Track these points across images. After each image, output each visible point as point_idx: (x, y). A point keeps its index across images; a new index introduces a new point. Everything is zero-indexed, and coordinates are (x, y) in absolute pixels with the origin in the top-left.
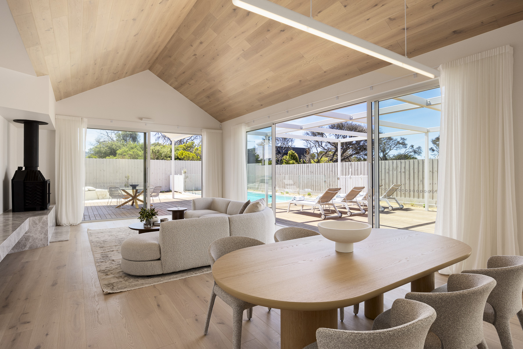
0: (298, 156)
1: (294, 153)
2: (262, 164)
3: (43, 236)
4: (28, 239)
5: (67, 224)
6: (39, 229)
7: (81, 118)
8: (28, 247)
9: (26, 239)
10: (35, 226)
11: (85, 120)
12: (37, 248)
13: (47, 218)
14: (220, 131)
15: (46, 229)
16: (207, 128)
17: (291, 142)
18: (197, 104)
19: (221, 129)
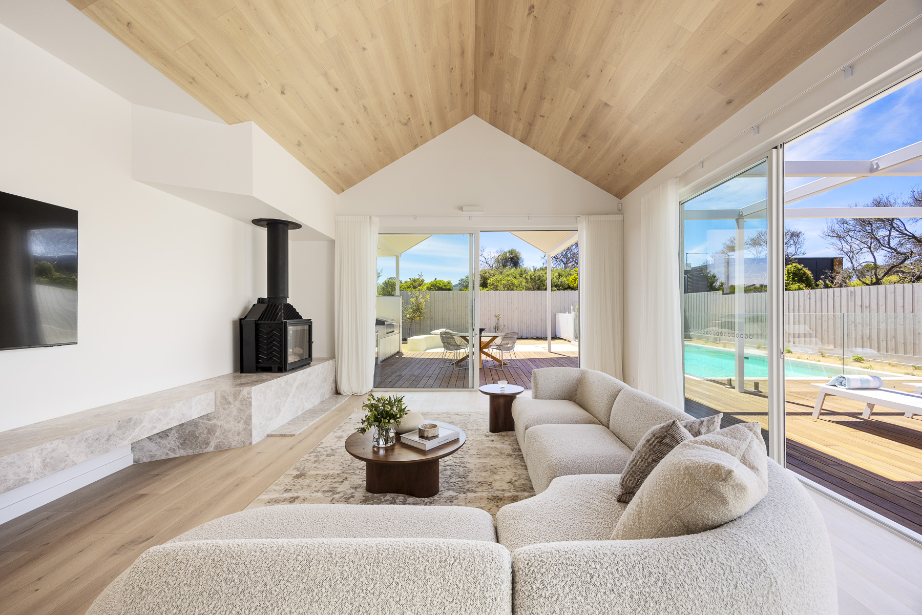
0: (812, 273)
1: (801, 269)
2: (725, 292)
3: (241, 426)
4: (213, 431)
5: (348, 393)
6: (235, 413)
7: (370, 217)
8: (213, 445)
9: (208, 430)
10: (226, 406)
11: (375, 219)
12: (229, 449)
13: (249, 393)
14: (618, 217)
15: (247, 413)
16: (589, 214)
17: (793, 246)
18: (566, 165)
19: (620, 211)
